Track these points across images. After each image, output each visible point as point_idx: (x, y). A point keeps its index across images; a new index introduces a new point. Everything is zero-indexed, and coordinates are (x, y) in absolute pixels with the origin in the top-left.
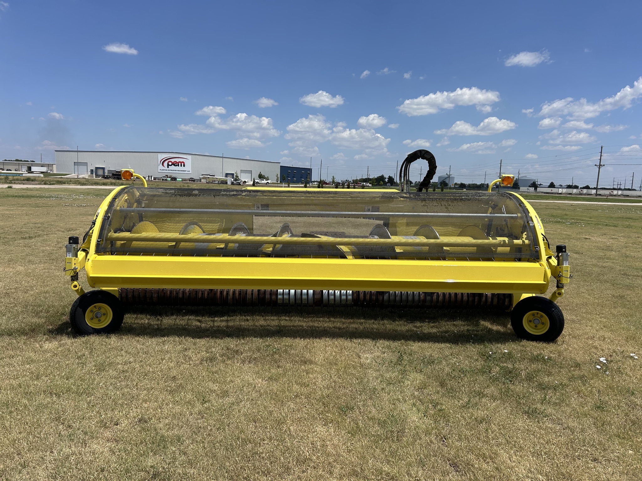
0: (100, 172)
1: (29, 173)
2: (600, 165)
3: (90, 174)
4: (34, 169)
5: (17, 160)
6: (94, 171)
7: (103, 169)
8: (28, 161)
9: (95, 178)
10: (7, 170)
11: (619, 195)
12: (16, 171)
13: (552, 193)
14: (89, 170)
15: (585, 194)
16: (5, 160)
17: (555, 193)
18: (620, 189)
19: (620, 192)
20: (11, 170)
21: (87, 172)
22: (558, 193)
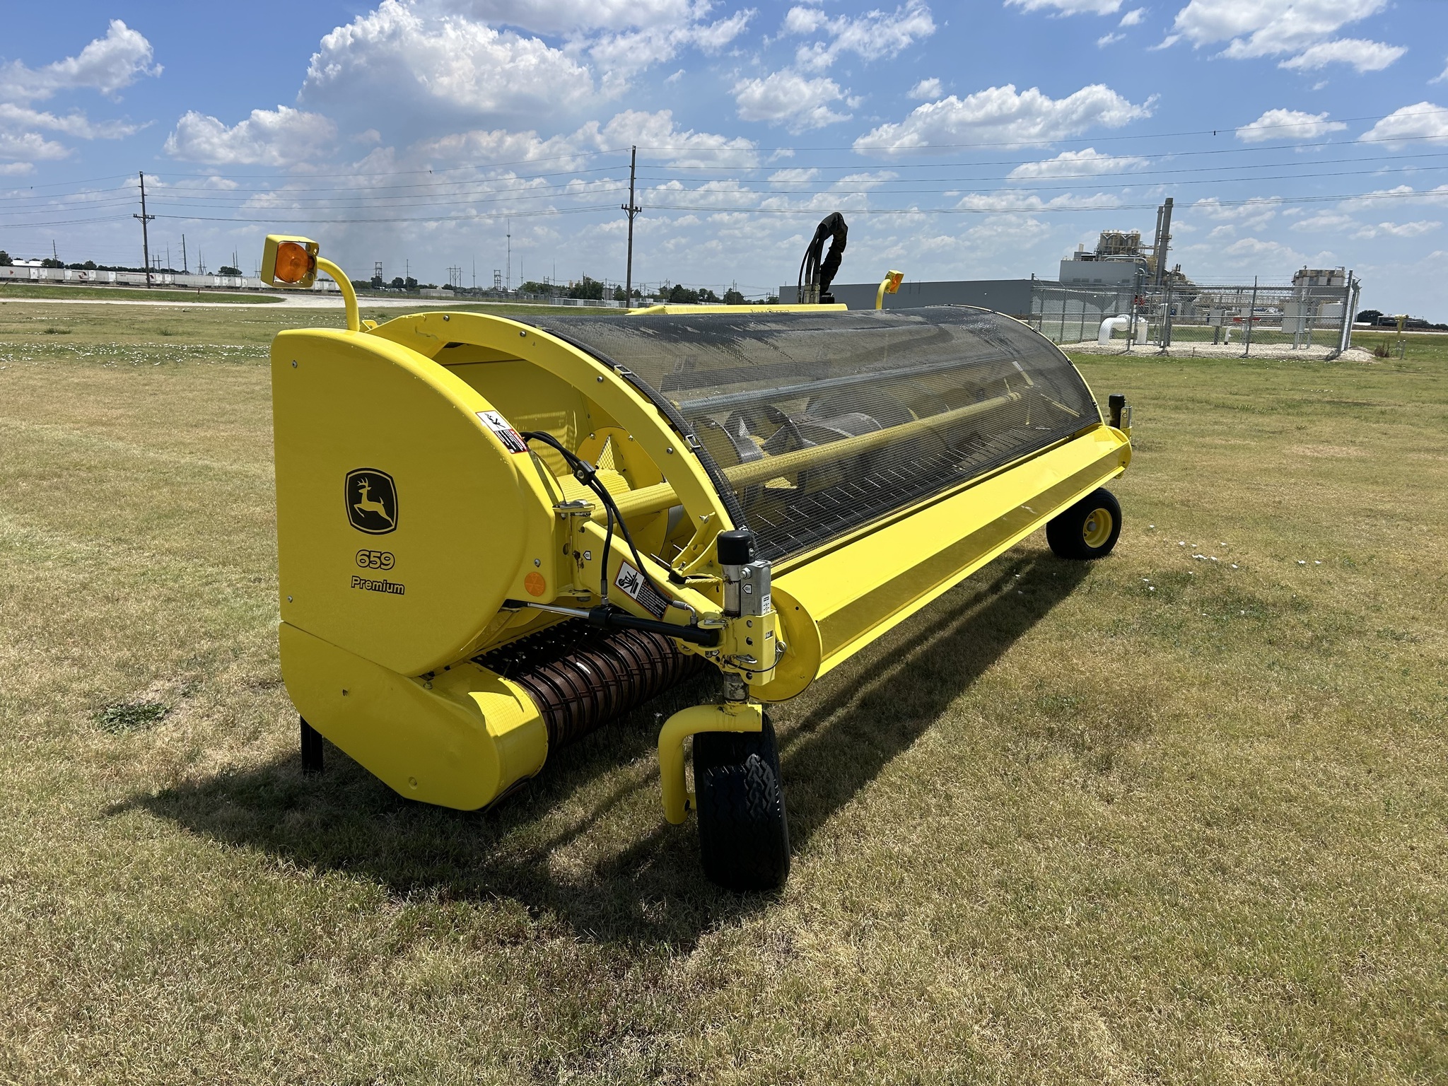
2: (145, 217)
11: (167, 285)
13: (14, 280)
15: (93, 282)
17: (23, 280)
18: (173, 272)
19: (168, 278)
22: (29, 280)
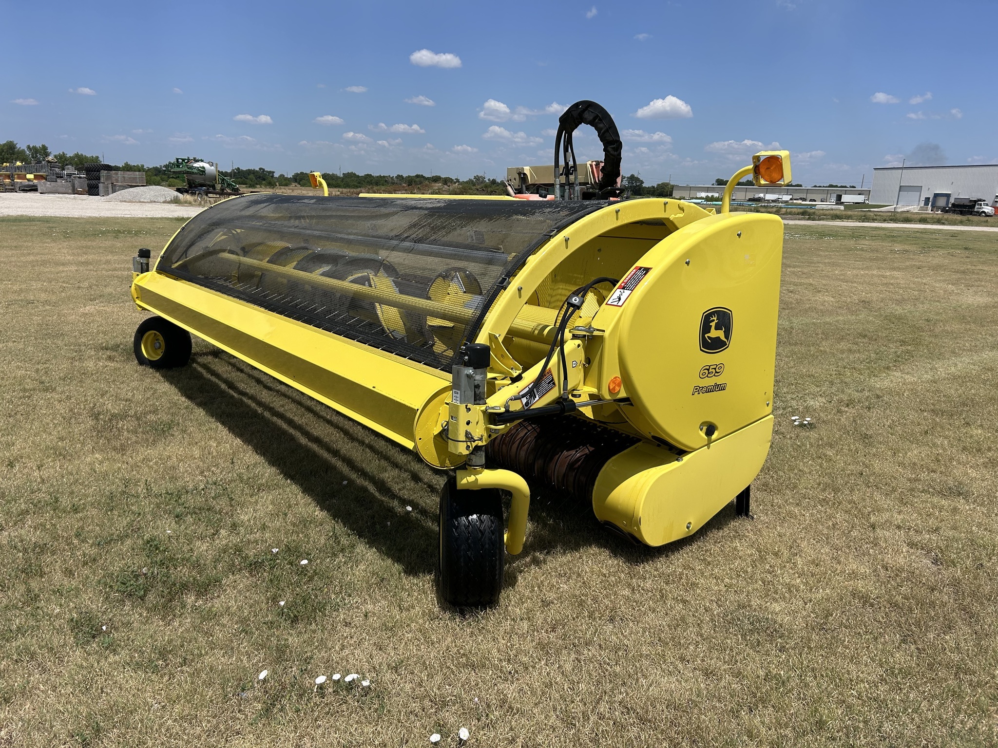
0: (942, 202)
1: (837, 204)
3: (923, 205)
4: (846, 198)
5: (831, 186)
6: (930, 200)
7: (948, 196)
8: (846, 187)
9: (930, 212)
10: (811, 200)
12: (822, 201)
14: (923, 198)
16: (815, 186)
20: (815, 201)
21: (919, 201)
